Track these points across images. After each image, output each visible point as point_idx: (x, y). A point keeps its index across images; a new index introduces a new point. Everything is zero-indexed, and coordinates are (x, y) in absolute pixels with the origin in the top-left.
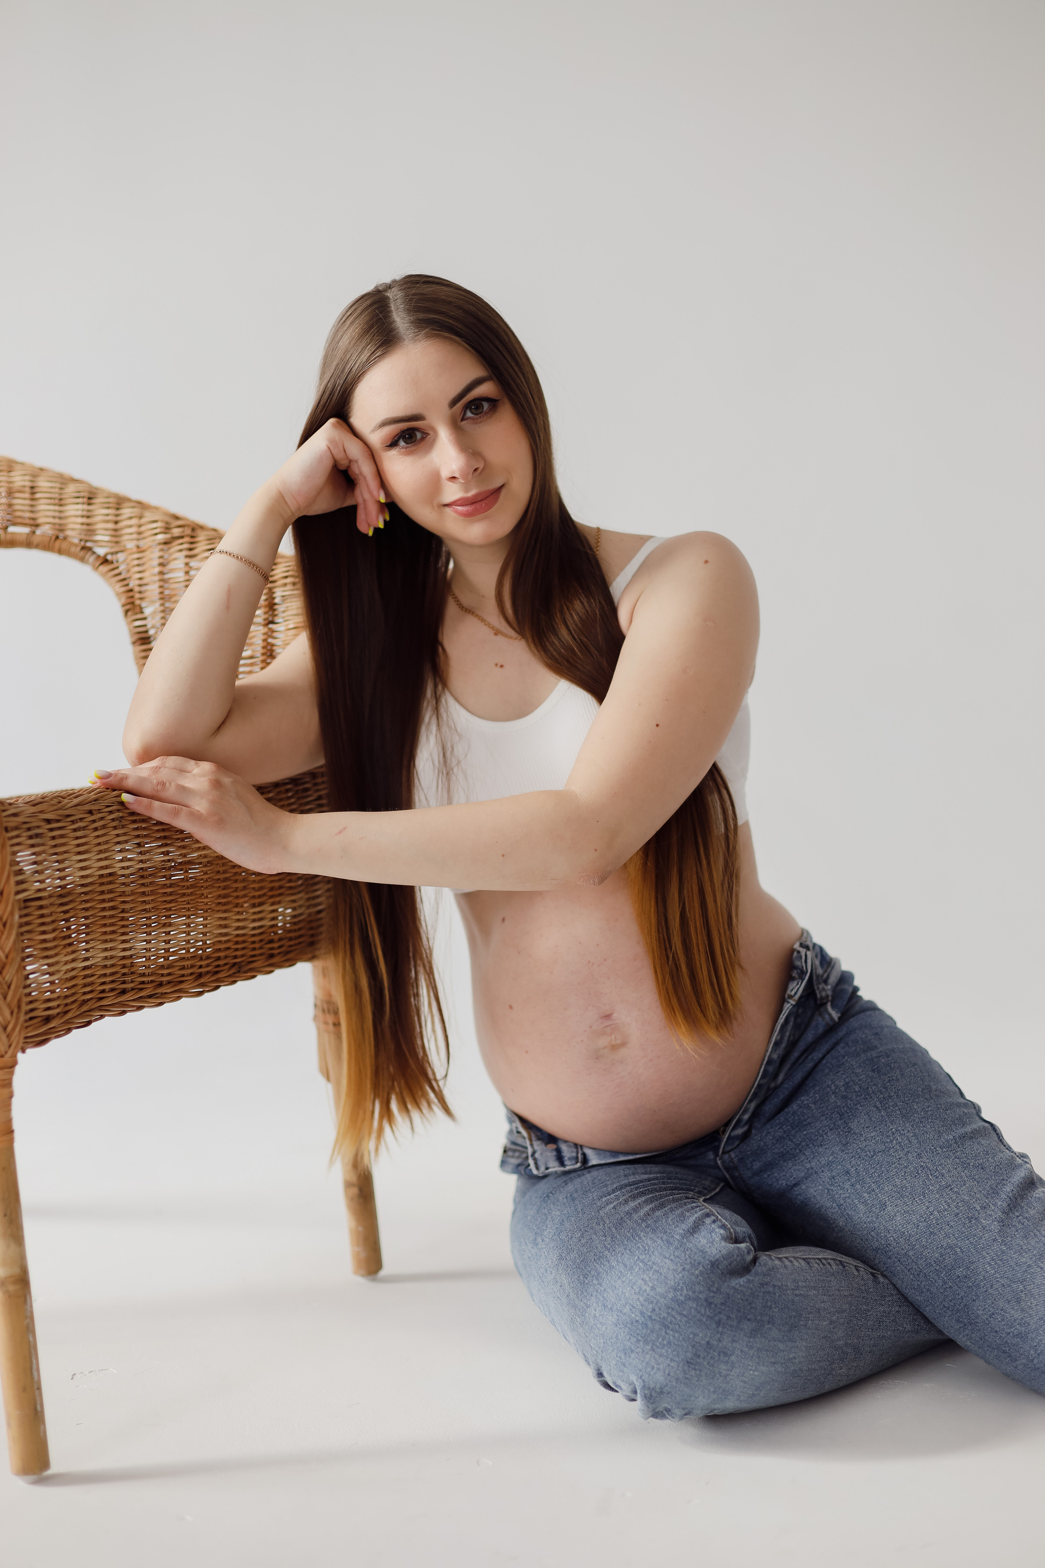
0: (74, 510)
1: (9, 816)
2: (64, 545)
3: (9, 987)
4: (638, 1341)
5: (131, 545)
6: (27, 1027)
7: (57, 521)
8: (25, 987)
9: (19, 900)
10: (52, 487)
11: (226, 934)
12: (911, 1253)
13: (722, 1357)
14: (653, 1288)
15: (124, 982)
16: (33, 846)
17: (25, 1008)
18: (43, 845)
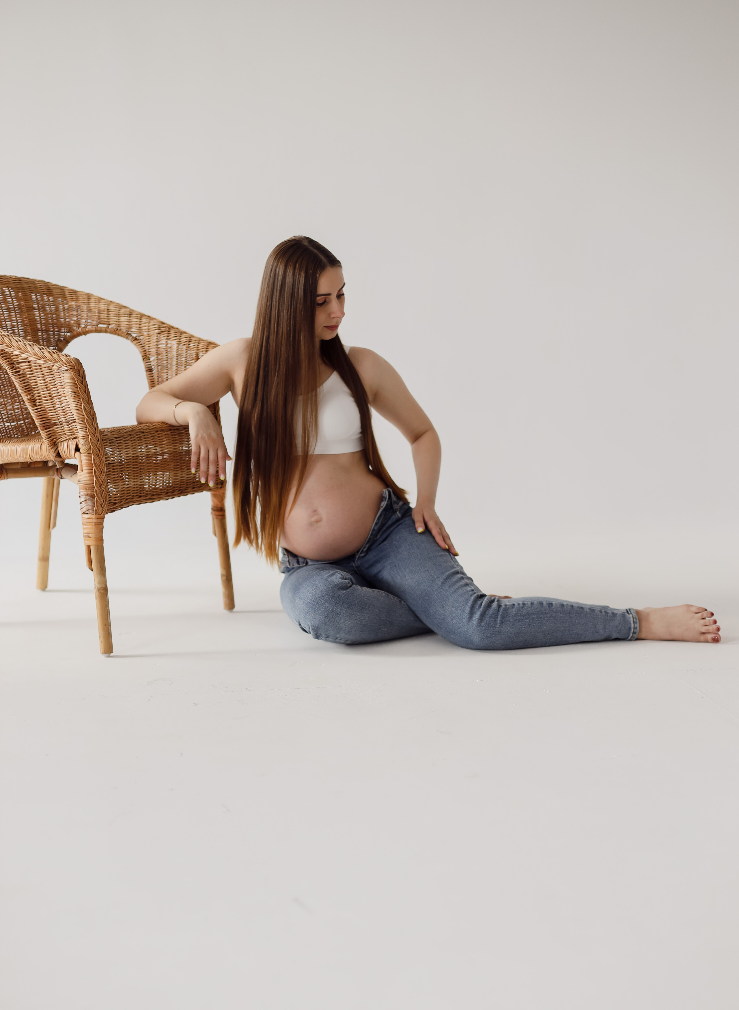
0: (124, 319)
1: (103, 436)
2: (120, 332)
3: (103, 492)
5: (145, 333)
6: (108, 506)
7: (117, 323)
8: (108, 492)
9: (106, 463)
10: (115, 310)
11: (177, 479)
12: (412, 592)
15: (140, 493)
16: (111, 446)
17: (108, 499)
18: (114, 445)
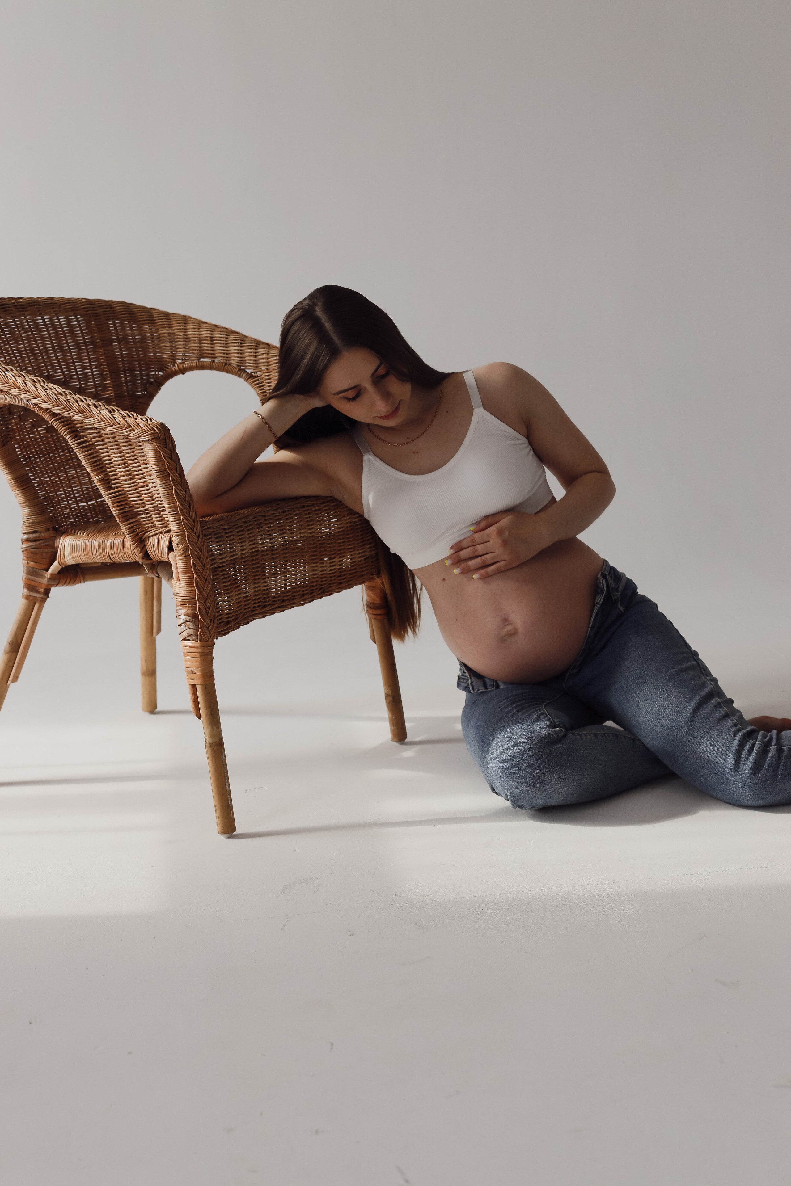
0: (233, 349)
1: (206, 529)
2: (230, 368)
3: (209, 609)
4: (507, 775)
5: (263, 368)
6: (218, 627)
7: (225, 355)
8: (217, 608)
9: (213, 568)
10: (221, 337)
11: (316, 574)
13: (546, 783)
14: (513, 750)
15: (265, 602)
16: (218, 542)
17: (217, 618)
18: (223, 541)
